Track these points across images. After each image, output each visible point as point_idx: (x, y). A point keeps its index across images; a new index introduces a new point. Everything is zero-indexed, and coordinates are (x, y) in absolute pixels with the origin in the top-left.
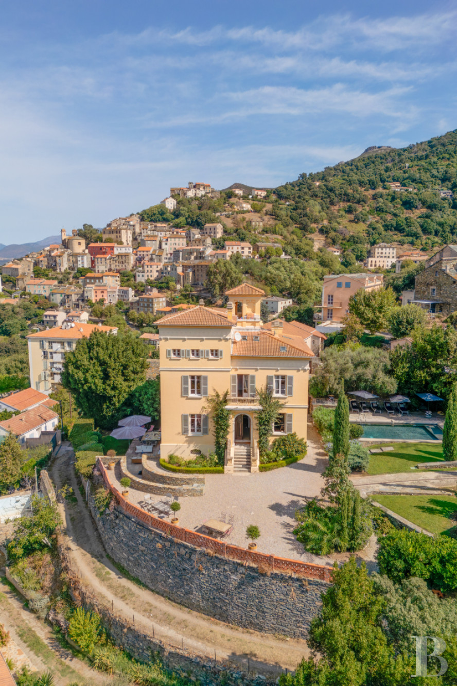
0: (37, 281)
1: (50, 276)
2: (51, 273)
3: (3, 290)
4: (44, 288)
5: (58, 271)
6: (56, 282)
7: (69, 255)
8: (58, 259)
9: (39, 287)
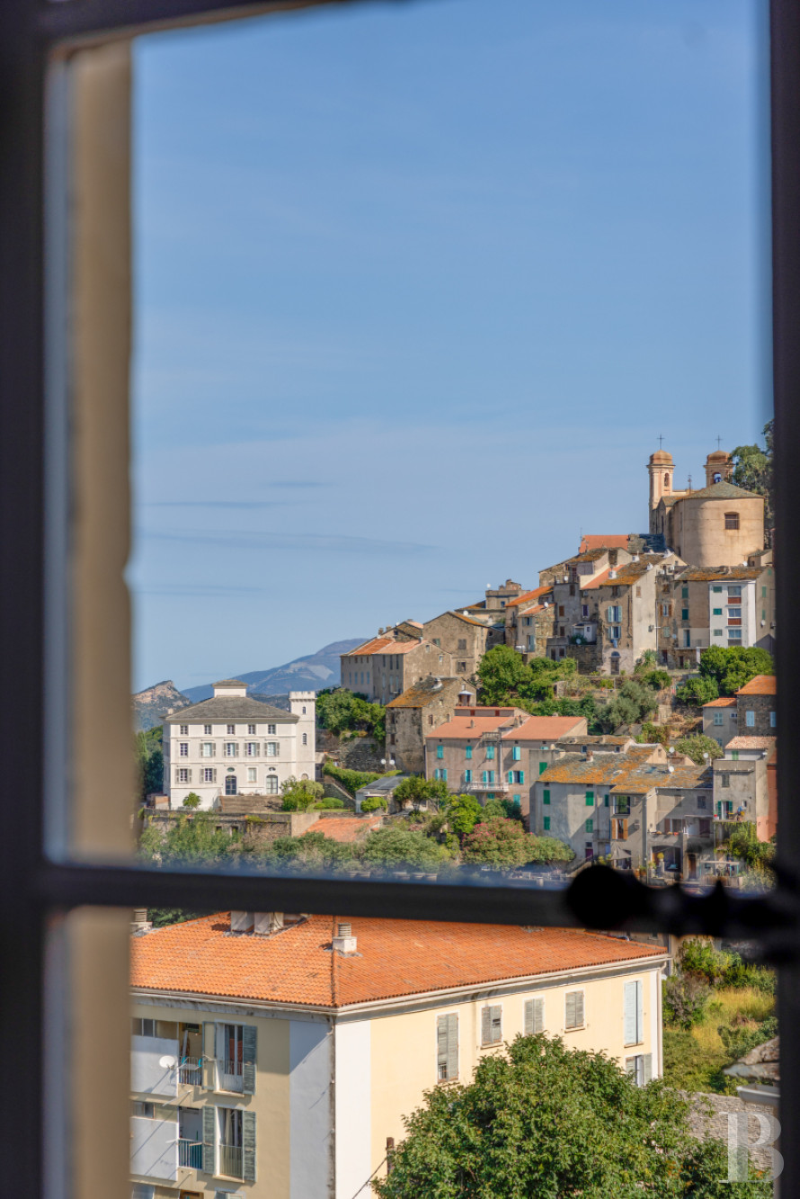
0: (486, 724)
1: (559, 696)
2: (567, 681)
3: (322, 771)
4: (511, 760)
5: (606, 668)
6: (578, 728)
7: (666, 585)
8: (605, 608)
9: (492, 752)
